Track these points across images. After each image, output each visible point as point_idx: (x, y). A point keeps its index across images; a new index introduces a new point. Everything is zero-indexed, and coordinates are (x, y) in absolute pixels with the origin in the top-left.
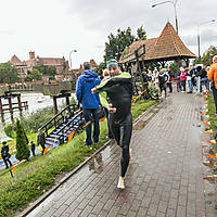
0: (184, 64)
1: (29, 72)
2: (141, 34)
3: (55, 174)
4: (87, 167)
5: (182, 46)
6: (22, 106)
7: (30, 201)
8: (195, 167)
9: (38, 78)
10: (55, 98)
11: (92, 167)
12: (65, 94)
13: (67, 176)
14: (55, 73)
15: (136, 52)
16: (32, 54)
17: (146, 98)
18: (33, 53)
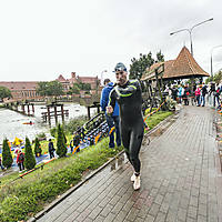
1: (70, 88)
2: (160, 57)
3: (82, 171)
4: (110, 168)
6: (64, 114)
7: (58, 193)
9: (77, 92)
10: (89, 108)
12: (96, 105)
13: (92, 173)
14: (90, 89)
15: (156, 70)
17: (164, 110)
18: (74, 74)
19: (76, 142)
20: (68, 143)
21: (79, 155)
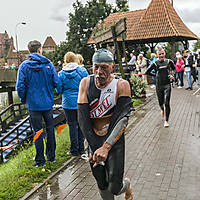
0: (181, 48)
2: (122, 3)
15: (114, 28)
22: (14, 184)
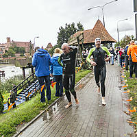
0: (109, 46)
1: (6, 51)
3: (16, 124)
4: (42, 119)
5: (108, 35)
8: (118, 116)
9: (12, 55)
10: (24, 69)
11: (45, 118)
12: (30, 66)
13: (26, 125)
14: (25, 52)
15: (78, 38)
16: (9, 39)
17: (85, 68)
19: (13, 99)
20: (5, 100)
21: (15, 111)
22: (31, 111)
